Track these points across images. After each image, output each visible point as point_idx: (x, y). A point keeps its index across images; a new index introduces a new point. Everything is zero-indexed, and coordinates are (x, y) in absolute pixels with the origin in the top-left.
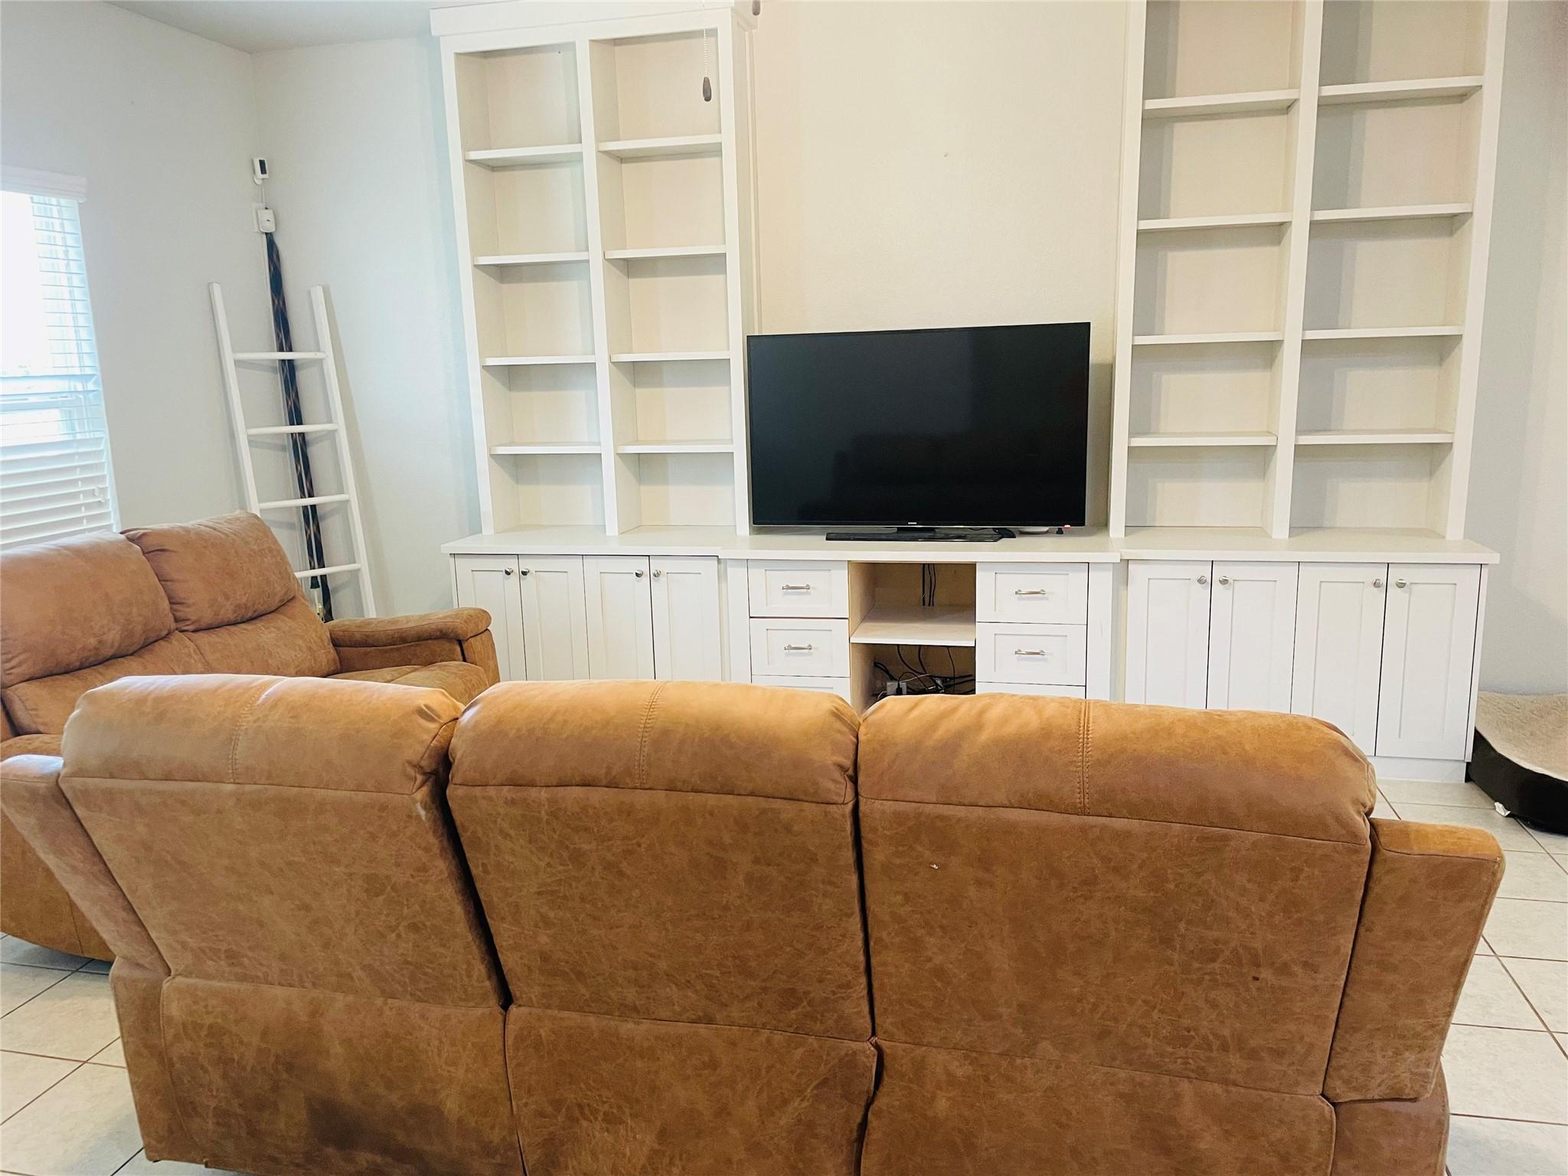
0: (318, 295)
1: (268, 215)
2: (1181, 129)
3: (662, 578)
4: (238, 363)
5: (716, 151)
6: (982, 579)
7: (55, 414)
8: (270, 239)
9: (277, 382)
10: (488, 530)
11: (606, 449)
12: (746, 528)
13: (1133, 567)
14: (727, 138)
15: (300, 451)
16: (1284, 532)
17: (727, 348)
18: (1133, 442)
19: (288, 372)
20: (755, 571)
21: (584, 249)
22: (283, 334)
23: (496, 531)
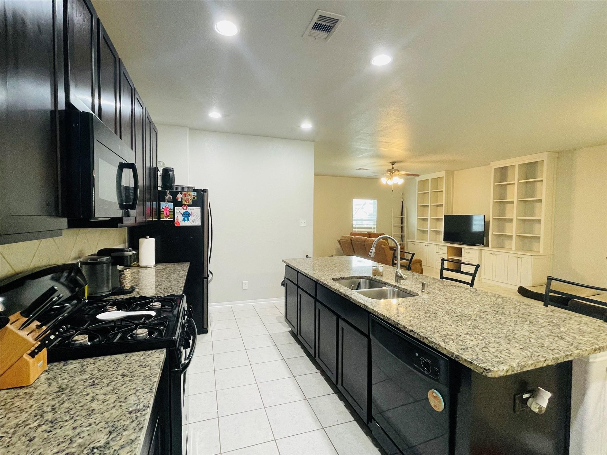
0: (406, 209)
1: (402, 199)
2: (508, 186)
3: (428, 246)
4: (394, 217)
5: (442, 191)
6: (463, 250)
7: (372, 222)
8: (402, 202)
9: (400, 219)
10: (416, 239)
11: (429, 229)
12: (443, 241)
13: (483, 251)
14: (444, 190)
15: (402, 228)
16: (514, 249)
17: (442, 216)
18: (494, 233)
19: (402, 218)
20: (437, 246)
21: (428, 204)
22: (402, 213)
23: (417, 239)
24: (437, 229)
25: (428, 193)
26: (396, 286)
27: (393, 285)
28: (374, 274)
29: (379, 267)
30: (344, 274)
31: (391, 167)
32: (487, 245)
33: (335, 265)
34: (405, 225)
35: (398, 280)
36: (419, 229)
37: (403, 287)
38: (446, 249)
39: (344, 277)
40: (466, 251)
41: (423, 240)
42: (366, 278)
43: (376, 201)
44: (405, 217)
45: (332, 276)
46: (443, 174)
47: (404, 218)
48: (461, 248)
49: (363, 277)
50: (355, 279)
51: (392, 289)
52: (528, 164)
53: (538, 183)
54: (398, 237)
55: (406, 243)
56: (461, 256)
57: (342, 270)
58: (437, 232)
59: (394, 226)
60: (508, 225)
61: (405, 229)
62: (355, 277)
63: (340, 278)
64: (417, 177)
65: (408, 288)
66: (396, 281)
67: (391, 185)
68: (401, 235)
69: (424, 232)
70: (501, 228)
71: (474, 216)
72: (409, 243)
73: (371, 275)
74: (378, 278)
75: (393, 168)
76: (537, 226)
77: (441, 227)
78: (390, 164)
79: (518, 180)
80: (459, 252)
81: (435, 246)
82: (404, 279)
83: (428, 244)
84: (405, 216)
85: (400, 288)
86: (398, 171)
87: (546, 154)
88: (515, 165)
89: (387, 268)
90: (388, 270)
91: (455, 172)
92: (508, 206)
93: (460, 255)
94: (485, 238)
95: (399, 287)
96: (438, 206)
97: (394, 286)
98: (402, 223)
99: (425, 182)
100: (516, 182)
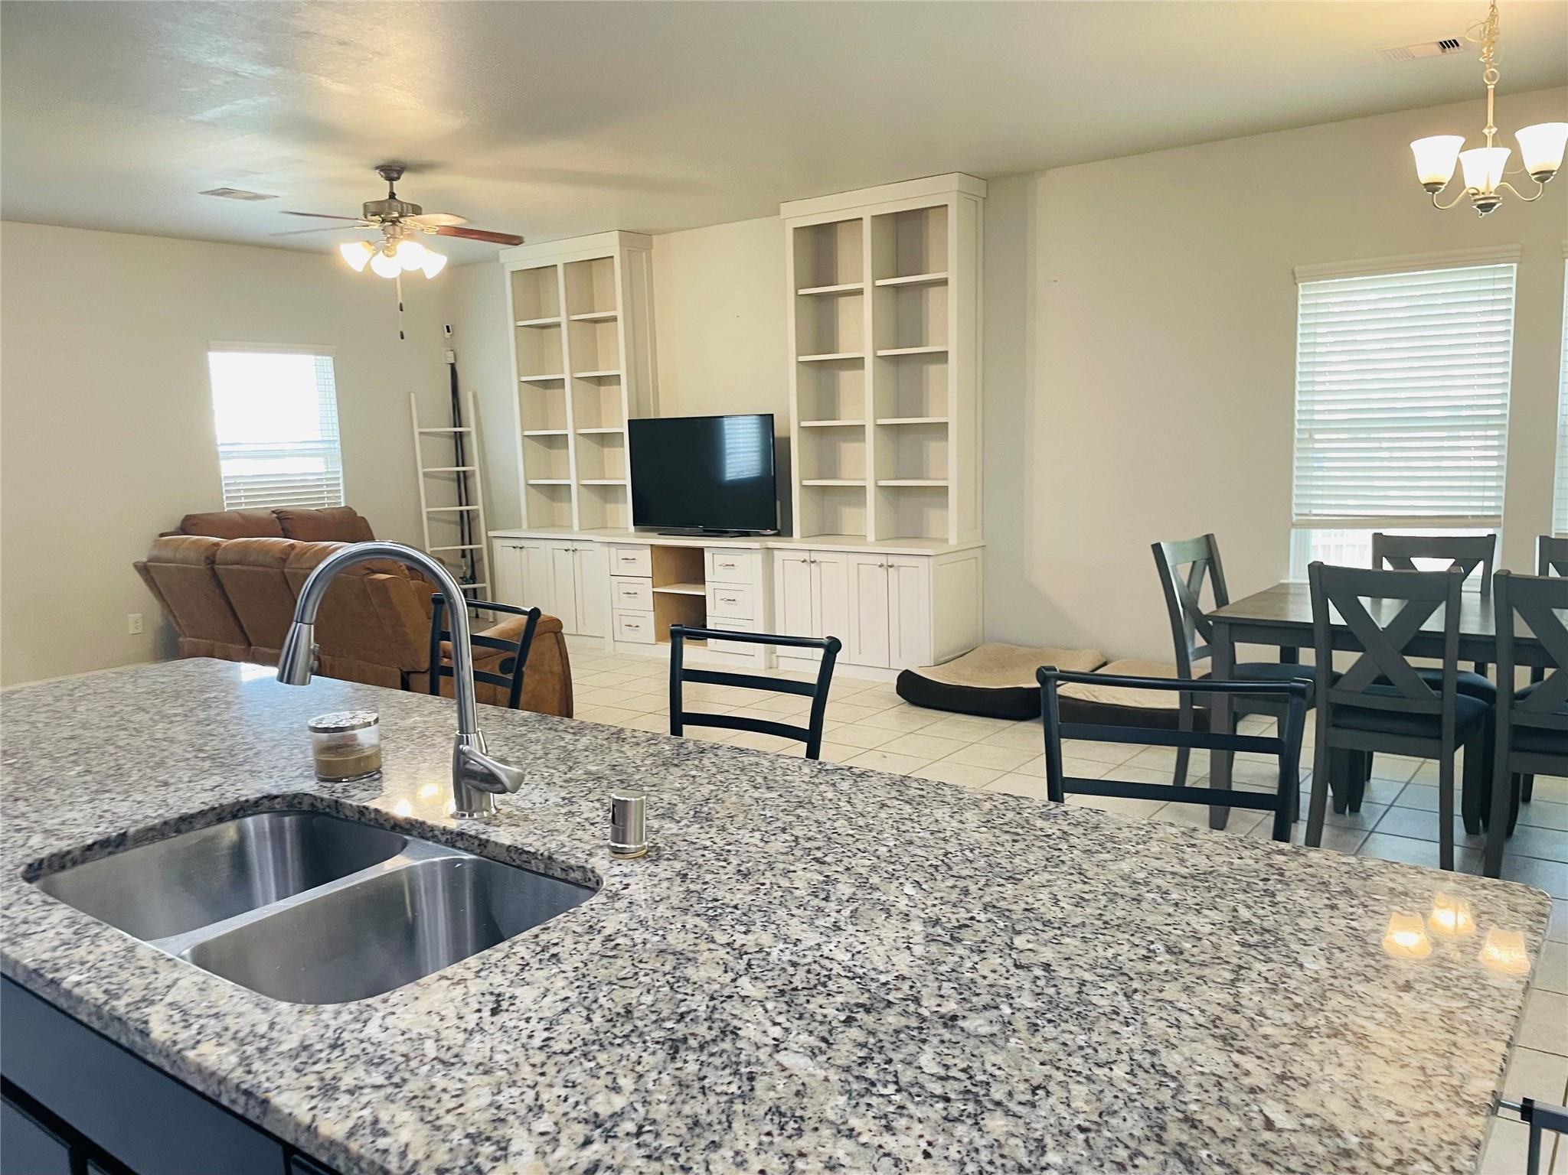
0: (470, 396)
1: (451, 354)
2: (842, 300)
3: (578, 553)
4: (421, 433)
5: (614, 319)
6: (707, 556)
7: (322, 459)
8: (453, 366)
9: (450, 444)
10: (525, 526)
11: (573, 482)
12: (632, 528)
13: (776, 553)
14: (619, 313)
15: (462, 481)
16: (871, 538)
17: (622, 426)
18: (805, 483)
19: (459, 439)
20: (613, 550)
21: (562, 372)
22: (457, 418)
23: (529, 527)
24: (604, 478)
25: (558, 325)
26: (461, 835)
27: (445, 831)
28: (328, 773)
29: (353, 728)
30: (123, 808)
31: (380, 190)
32: (786, 531)
33: (75, 745)
34: (474, 467)
35: (475, 795)
36: (532, 482)
37: (503, 836)
38: (645, 558)
39: (123, 836)
40: (722, 558)
41: (552, 525)
42: (278, 805)
43: (328, 362)
44: (469, 433)
45: (36, 840)
46: (608, 244)
47: (466, 440)
48: (700, 551)
49: (257, 803)
50: (208, 825)
51: (441, 856)
52: (898, 216)
53: (933, 292)
54: (450, 522)
55: (484, 546)
56: (703, 582)
57: (119, 773)
58: (606, 492)
59: (425, 475)
60: (847, 449)
61: (477, 485)
62: (202, 813)
63: (90, 847)
64: (506, 252)
65: (533, 843)
66: (464, 804)
67: (392, 282)
68: (461, 512)
69: (555, 492)
70: (828, 465)
71: (726, 421)
72: (497, 543)
73: (309, 786)
74: (358, 796)
75: (392, 195)
76: (933, 446)
77: (619, 469)
78: (378, 178)
79: (875, 278)
80: (692, 565)
81: (605, 549)
82: (504, 791)
83: (576, 545)
84: (470, 428)
85: (490, 848)
86: (417, 210)
87: (953, 181)
88: (861, 219)
89: (407, 712)
90: (409, 722)
91: (655, 238)
92: (846, 376)
93: (700, 578)
94: (778, 503)
95: (484, 844)
96: (600, 380)
97: (454, 839)
98: (461, 458)
99: (541, 274)
100: (867, 285)
